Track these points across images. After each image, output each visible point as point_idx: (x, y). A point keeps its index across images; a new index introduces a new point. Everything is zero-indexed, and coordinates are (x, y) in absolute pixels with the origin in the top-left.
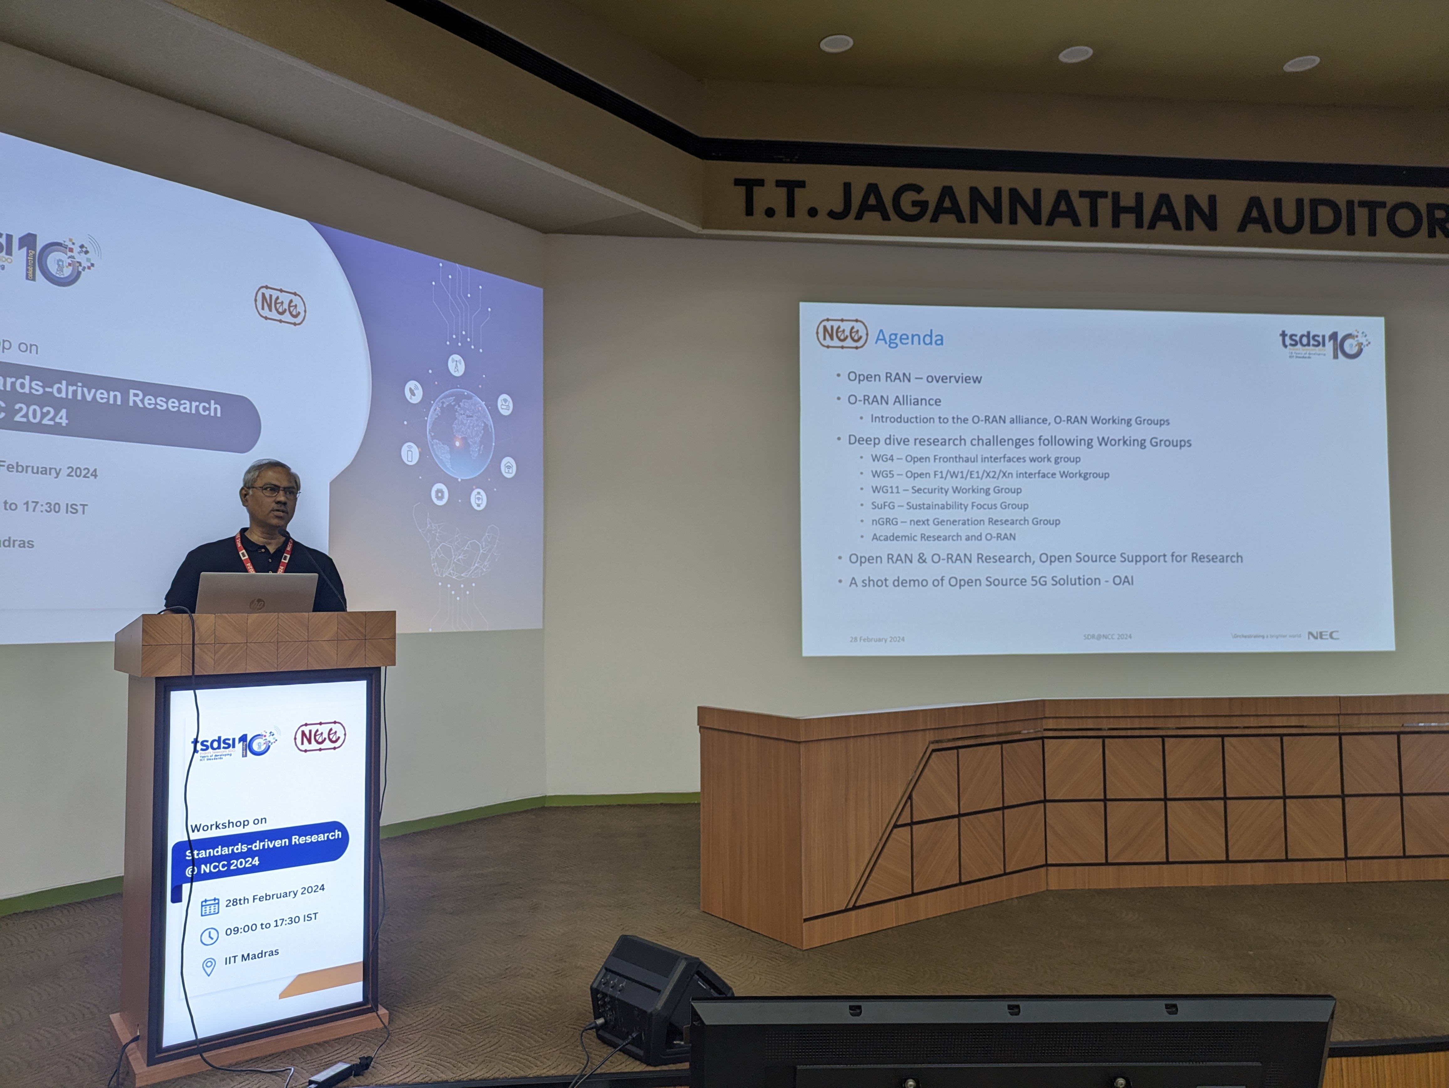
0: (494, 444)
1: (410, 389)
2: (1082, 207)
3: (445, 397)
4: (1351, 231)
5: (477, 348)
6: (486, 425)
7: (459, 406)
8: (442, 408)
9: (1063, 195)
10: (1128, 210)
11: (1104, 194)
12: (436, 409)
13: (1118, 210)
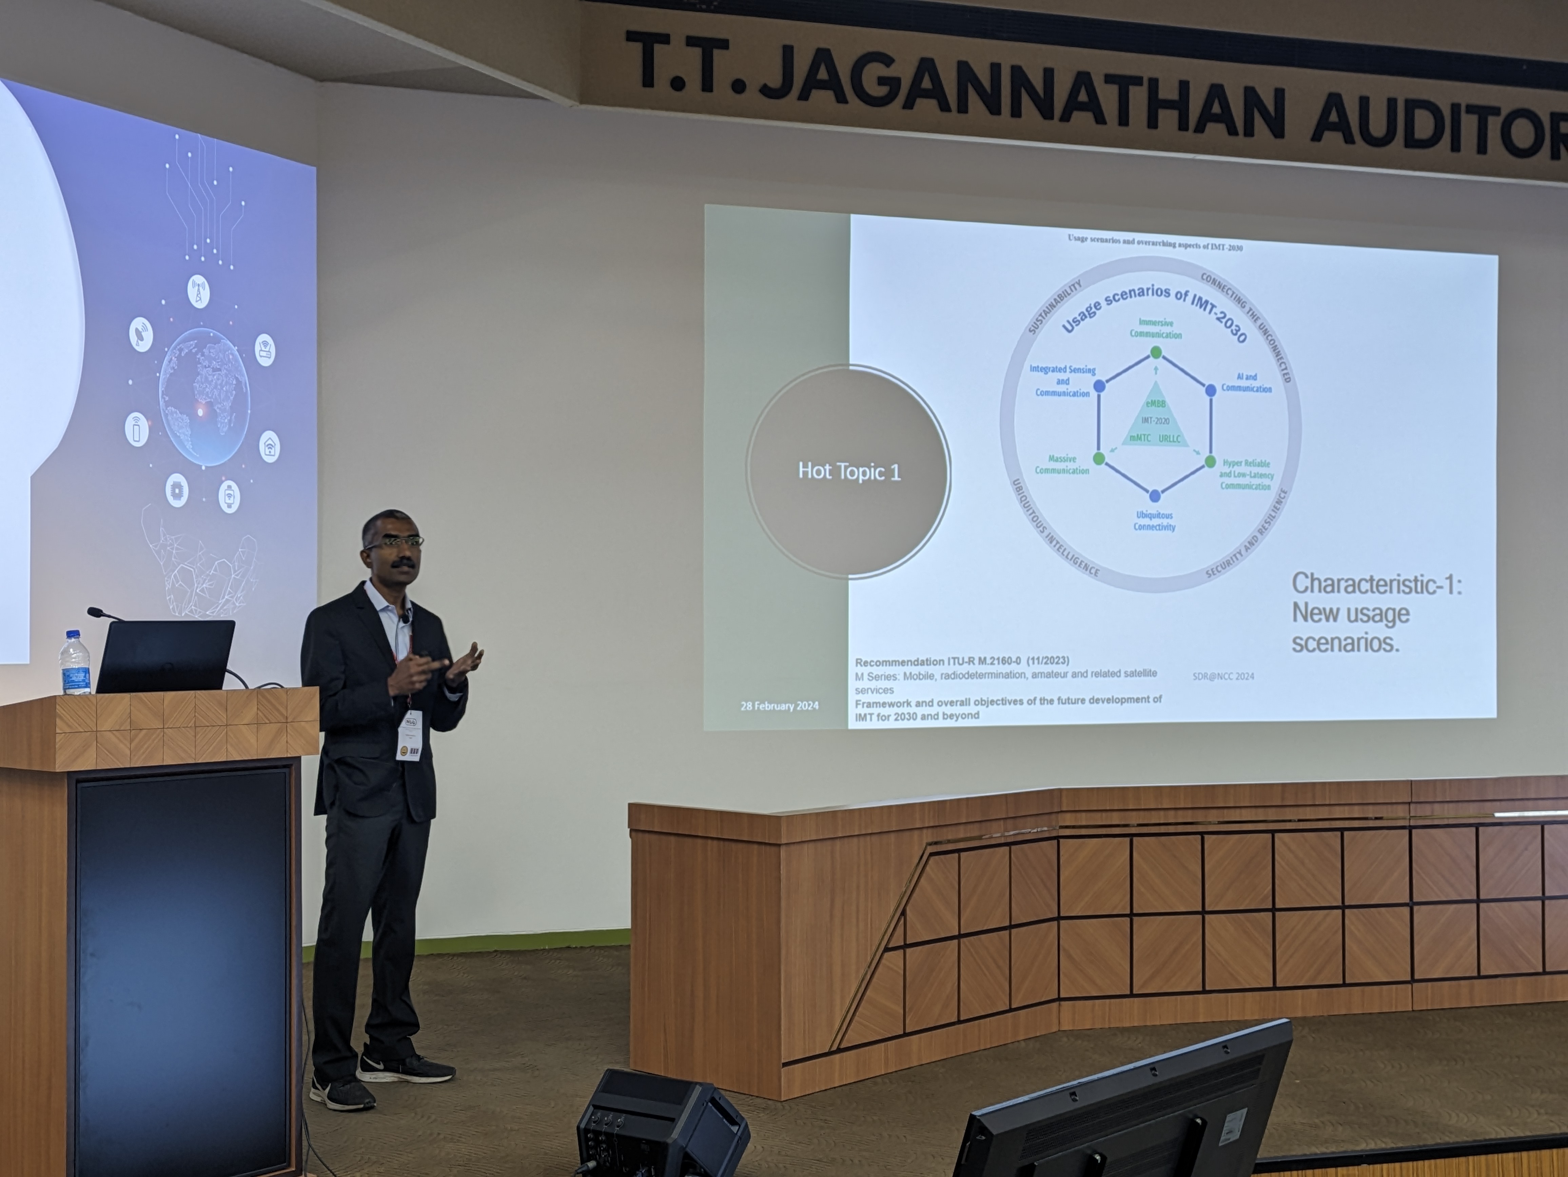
0: (249, 412)
1: (137, 330)
2: (1108, 96)
3: (184, 341)
4: (1456, 146)
5: (227, 264)
6: (239, 382)
7: (203, 355)
8: (179, 358)
9: (1083, 79)
10: (1168, 104)
11: (1137, 81)
12: (171, 359)
13: (1155, 104)
